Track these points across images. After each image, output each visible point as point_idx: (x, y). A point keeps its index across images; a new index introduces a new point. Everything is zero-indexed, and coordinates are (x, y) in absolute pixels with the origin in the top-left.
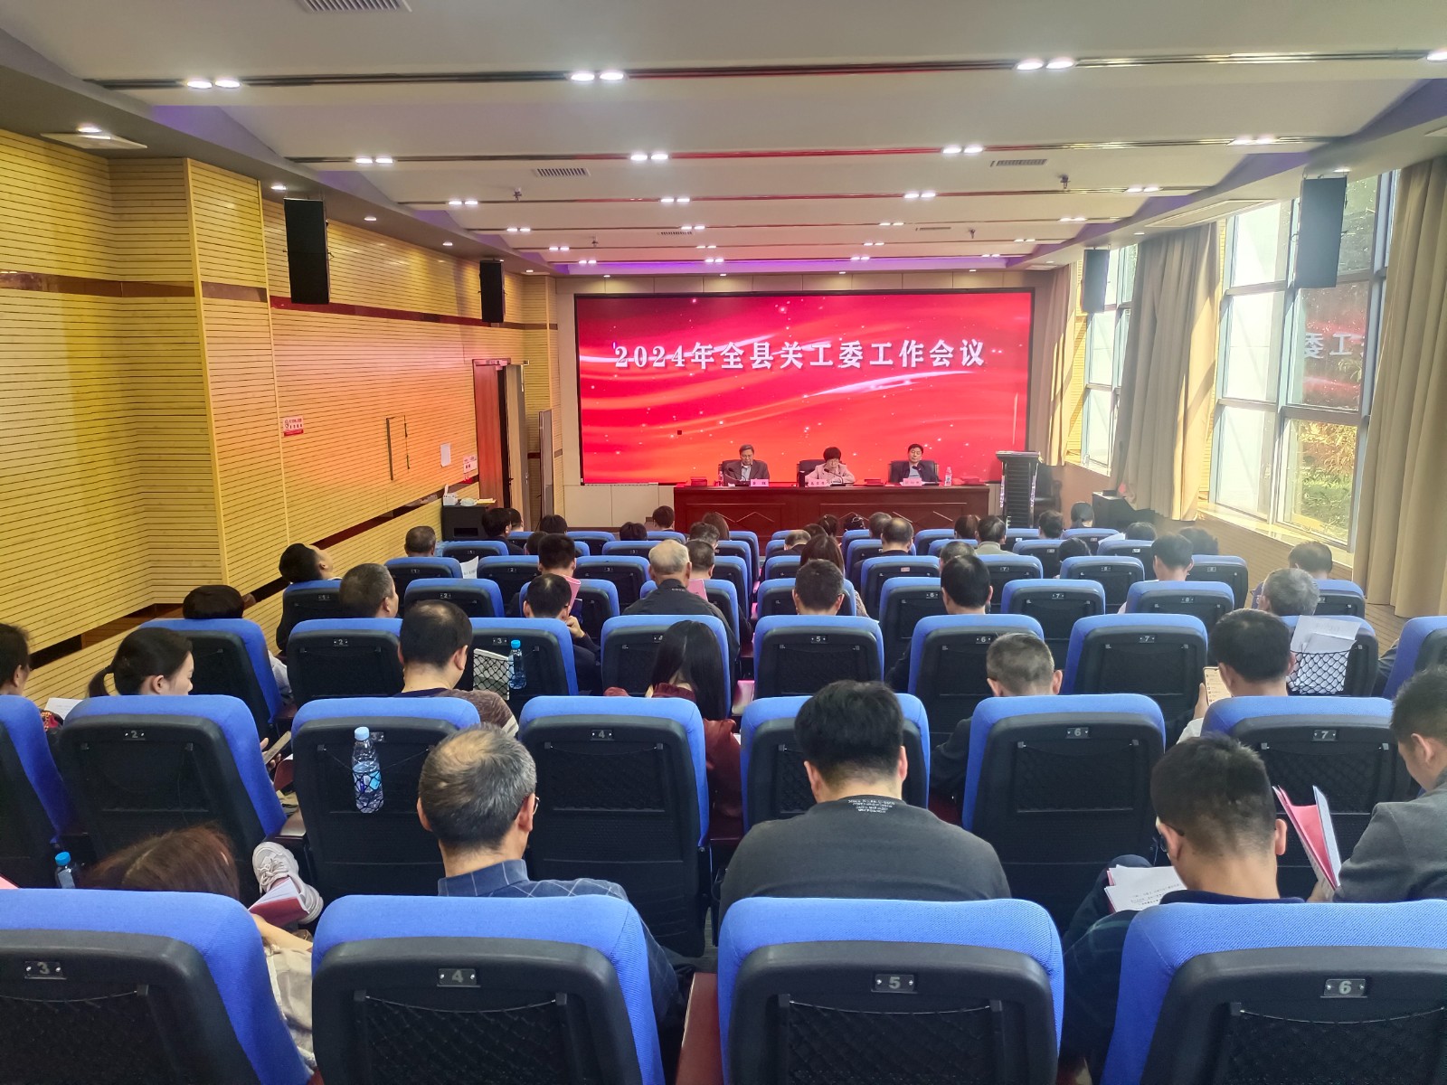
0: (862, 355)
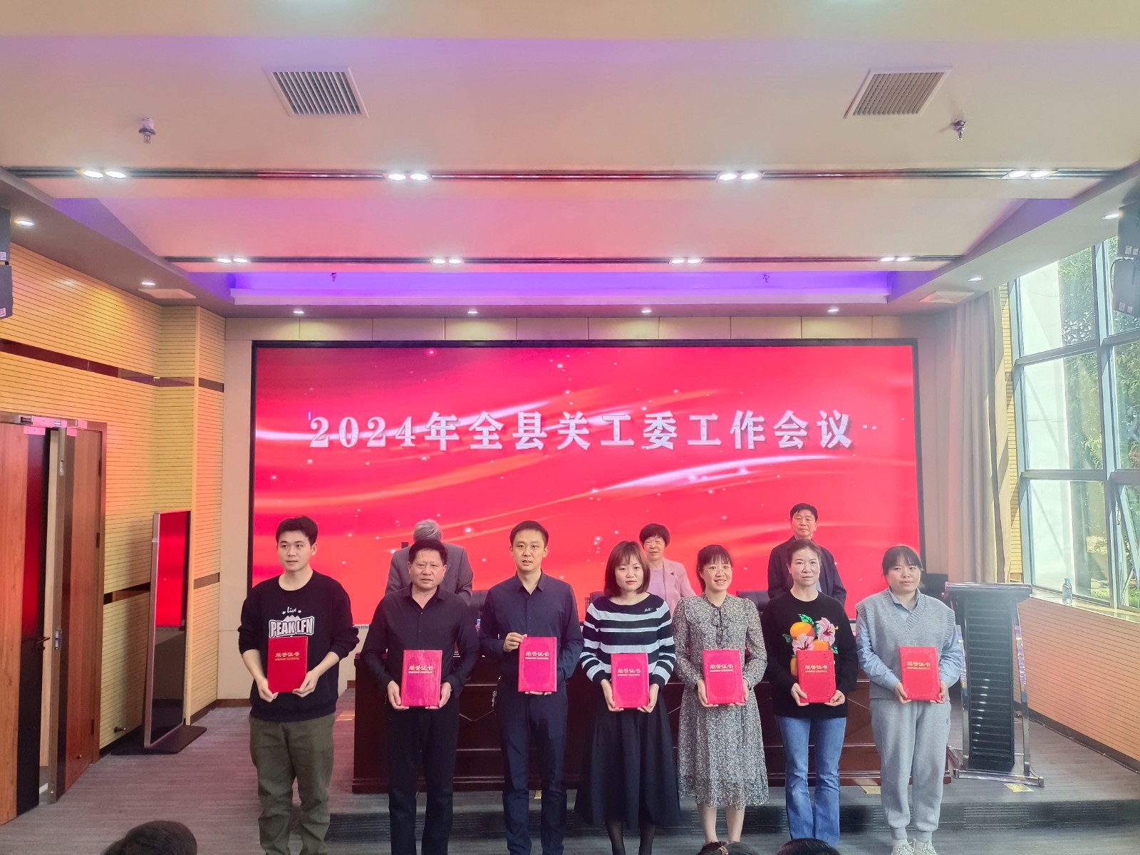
0: (676, 431)
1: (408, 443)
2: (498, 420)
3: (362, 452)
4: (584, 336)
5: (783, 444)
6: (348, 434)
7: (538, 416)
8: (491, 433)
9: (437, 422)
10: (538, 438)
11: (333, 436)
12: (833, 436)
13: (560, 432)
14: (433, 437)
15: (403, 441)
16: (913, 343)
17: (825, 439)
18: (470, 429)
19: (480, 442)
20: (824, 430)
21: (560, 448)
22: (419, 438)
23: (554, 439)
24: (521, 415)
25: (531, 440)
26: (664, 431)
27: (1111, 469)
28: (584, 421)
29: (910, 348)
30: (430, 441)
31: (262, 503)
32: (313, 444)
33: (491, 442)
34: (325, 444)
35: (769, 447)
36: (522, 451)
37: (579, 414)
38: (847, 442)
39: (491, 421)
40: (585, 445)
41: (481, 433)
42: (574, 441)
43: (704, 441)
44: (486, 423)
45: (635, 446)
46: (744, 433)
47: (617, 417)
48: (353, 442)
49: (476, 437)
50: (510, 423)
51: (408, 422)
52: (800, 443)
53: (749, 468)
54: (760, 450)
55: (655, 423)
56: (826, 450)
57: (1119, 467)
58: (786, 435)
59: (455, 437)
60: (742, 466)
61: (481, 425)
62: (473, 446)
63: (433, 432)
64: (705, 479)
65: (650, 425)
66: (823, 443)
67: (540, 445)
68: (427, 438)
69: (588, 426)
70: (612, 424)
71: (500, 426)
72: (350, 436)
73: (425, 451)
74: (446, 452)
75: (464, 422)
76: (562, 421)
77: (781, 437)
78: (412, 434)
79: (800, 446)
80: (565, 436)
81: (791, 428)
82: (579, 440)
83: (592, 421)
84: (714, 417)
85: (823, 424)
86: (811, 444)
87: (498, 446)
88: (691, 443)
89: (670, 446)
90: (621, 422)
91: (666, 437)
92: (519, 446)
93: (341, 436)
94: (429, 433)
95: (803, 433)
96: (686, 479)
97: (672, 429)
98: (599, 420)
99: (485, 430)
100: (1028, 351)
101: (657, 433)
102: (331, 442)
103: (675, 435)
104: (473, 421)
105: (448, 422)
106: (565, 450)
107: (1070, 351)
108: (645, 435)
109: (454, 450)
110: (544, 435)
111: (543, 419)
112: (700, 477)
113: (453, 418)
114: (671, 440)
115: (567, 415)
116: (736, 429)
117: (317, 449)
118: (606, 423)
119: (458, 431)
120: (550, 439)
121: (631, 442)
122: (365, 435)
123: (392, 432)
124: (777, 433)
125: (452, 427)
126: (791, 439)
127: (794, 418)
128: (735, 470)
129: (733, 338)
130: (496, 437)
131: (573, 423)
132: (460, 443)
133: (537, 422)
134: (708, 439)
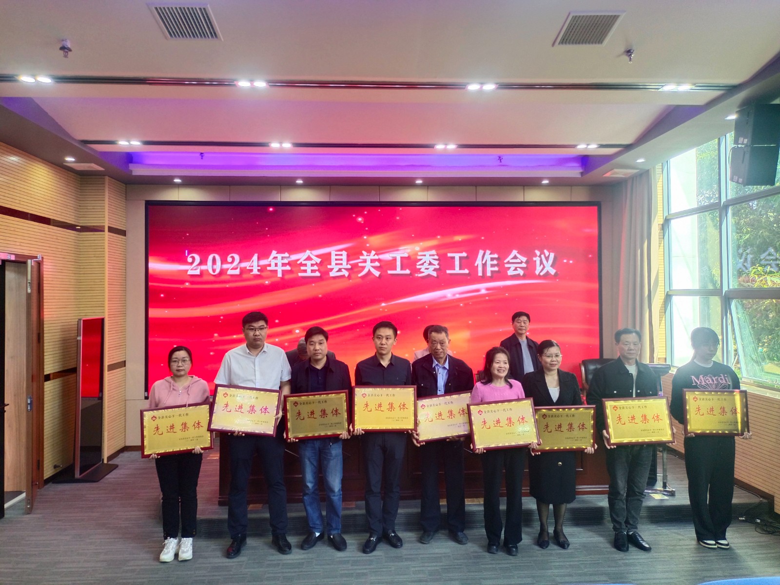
0: (438, 264)
1: (255, 272)
2: (317, 256)
3: (223, 278)
4: (376, 199)
5: (510, 273)
6: (213, 265)
7: (344, 253)
8: (312, 265)
9: (275, 258)
10: (345, 269)
11: (203, 267)
12: (544, 267)
13: (360, 265)
14: (273, 268)
15: (252, 271)
16: (598, 204)
17: (538, 269)
18: (298, 262)
19: (305, 271)
20: (538, 263)
21: (360, 275)
22: (262, 269)
23: (356, 270)
24: (333, 253)
25: (340, 270)
26: (430, 264)
27: (726, 288)
28: (376, 257)
29: (596, 208)
30: (271, 271)
31: (154, 313)
32: (190, 272)
33: (313, 271)
34: (198, 272)
35: (500, 274)
36: (334, 278)
37: (373, 252)
38: (553, 272)
39: (312, 256)
40: (377, 273)
41: (305, 265)
42: (369, 270)
43: (457, 270)
44: (309, 258)
45: (411, 274)
46: (484, 265)
47: (399, 255)
48: (218, 271)
49: (302, 268)
50: (326, 258)
51: (255, 257)
52: (521, 272)
53: (487, 289)
54: (495, 277)
55: (424, 259)
56: (539, 277)
57: (731, 287)
58: (513, 267)
59: (288, 268)
60: (483, 288)
61: (306, 260)
62: (300, 274)
63: (273, 264)
64: (458, 296)
65: (420, 260)
66: (537, 272)
67: (346, 274)
68: (269, 268)
69: (379, 260)
70: (395, 259)
71: (318, 260)
72: (215, 267)
73: (267, 278)
74: (282, 278)
75: (294, 257)
76: (361, 257)
77: (509, 268)
78: (258, 266)
79: (522, 274)
80: (364, 268)
81: (516, 262)
82: (372, 270)
83: (382, 257)
84: (464, 254)
85: (537, 259)
86: (529, 272)
87: (317, 274)
88: (448, 272)
89: (435, 274)
90: (402, 258)
91: (432, 268)
92: (332, 274)
93: (209, 267)
94: (270, 265)
95: (524, 265)
96: (445, 297)
97: (436, 263)
98: (387, 257)
99: (309, 263)
100: (674, 210)
101: (426, 265)
102: (202, 272)
103: (438, 267)
104: (301, 257)
105: (283, 258)
106: (363, 277)
107: (702, 210)
108: (418, 267)
109: (287, 277)
110: (349, 267)
111: (348, 256)
112: (454, 295)
113: (286, 255)
114: (435, 270)
115: (364, 252)
116: (479, 262)
117: (192, 276)
118: (391, 259)
119: (289, 264)
120: (354, 269)
121: (408, 272)
122: (225, 266)
123: (243, 265)
124: (507, 266)
125: (286, 261)
126: (516, 269)
128: (478, 290)
129: (478, 200)
130: (316, 268)
131: (369, 259)
132: (291, 272)
133: (344, 257)
134: (460, 269)
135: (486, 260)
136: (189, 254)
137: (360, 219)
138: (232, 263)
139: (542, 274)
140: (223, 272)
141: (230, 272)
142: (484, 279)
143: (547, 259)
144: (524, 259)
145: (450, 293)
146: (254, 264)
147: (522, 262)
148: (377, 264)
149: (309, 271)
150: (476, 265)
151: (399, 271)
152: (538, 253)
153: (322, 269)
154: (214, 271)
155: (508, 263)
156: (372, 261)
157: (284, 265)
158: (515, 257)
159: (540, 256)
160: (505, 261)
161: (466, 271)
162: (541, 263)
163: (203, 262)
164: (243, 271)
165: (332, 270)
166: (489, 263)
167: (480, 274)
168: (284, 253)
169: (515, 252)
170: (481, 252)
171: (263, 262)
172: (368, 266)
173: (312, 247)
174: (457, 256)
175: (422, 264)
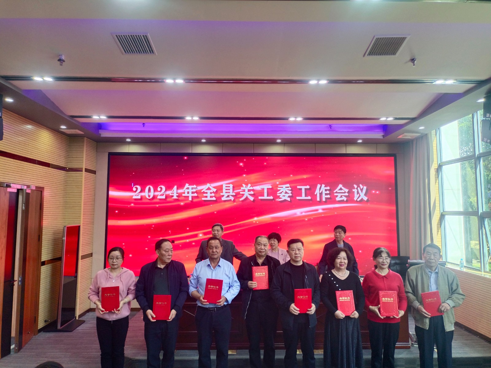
0: (291, 193)
1: (175, 197)
2: (214, 187)
3: (155, 201)
4: (252, 152)
5: (338, 199)
6: (149, 193)
7: (231, 186)
8: (211, 193)
9: (188, 188)
10: (231, 195)
11: (143, 194)
12: (360, 196)
13: (241, 193)
14: (186, 195)
15: (173, 196)
16: (394, 155)
17: (356, 196)
18: (202, 191)
19: (206, 197)
20: (356, 193)
21: (241, 199)
22: (179, 195)
23: (239, 196)
24: (224, 186)
25: (228, 196)
26: (286, 193)
27: (480, 211)
28: (251, 188)
29: (393, 158)
30: (185, 197)
31: (111, 223)
32: (134, 197)
33: (211, 197)
34: (139, 197)
35: (331, 200)
36: (225, 201)
37: (249, 185)
38: (365, 199)
39: (211, 187)
40: (252, 199)
41: (207, 193)
42: (247, 197)
43: (303, 197)
44: (209, 189)
45: (273, 199)
46: (321, 194)
47: (266, 187)
48: (151, 197)
49: (205, 195)
50: (220, 189)
51: (175, 187)
52: (345, 199)
53: (323, 209)
54: (328, 201)
55: (282, 190)
56: (357, 202)
57: (484, 210)
58: (339, 195)
59: (196, 195)
60: (320, 208)
61: (207, 190)
62: (203, 199)
63: (186, 192)
64: (304, 214)
65: (280, 190)
66: (355, 199)
67: (232, 199)
68: (183, 195)
69: (253, 190)
70: (263, 189)
71: (215, 190)
72: (150, 194)
73: (182, 201)
74: (192, 201)
75: (200, 188)
76: (242, 188)
77: (337, 196)
78: (177, 193)
79: (345, 200)
80: (243, 195)
81: (341, 192)
82: (249, 197)
83: (255, 188)
84: (308, 187)
85: (355, 191)
86: (350, 199)
87: (214, 199)
88: (298, 198)
89: (289, 199)
90: (267, 189)
91: (287, 195)
92: (223, 199)
93: (146, 194)
94: (184, 193)
95: (347, 194)
96: (296, 214)
97: (290, 192)
98: (258, 188)
99: (209, 191)
100: (444, 160)
101: (283, 194)
102: (142, 197)
103: (291, 195)
104: (203, 188)
105: (192, 188)
106: (242, 201)
107: (462, 160)
108: (278, 195)
109: (195, 200)
110: (234, 194)
111: (233, 187)
112: (302, 213)
113: (195, 186)
114: (289, 197)
115: (244, 185)
116: (317, 192)
117: (135, 199)
118: (261, 189)
119: (196, 192)
120: (237, 196)
121: (271, 198)
122: (156, 193)
123: (167, 193)
124: (335, 194)
125: (194, 190)
126: (341, 197)
127: (343, 188)
128: (317, 210)
129: (316, 153)
130: (213, 195)
131: (246, 189)
132: (197, 197)
133: (231, 188)
134: (305, 196)
135: (321, 190)
136: (134, 185)
137: (241, 164)
138: (161, 191)
139: (358, 200)
140: (154, 197)
141: (159, 197)
142: (321, 203)
143: (362, 190)
144: (347, 190)
145: (298, 212)
146: (174, 192)
147: (345, 192)
148: (252, 193)
149: (209, 197)
150: (315, 194)
151: (266, 197)
152: (355, 186)
153: (217, 196)
154: (149, 196)
155: (336, 192)
156: (249, 191)
157: (193, 193)
158: (341, 189)
159: (357, 189)
160: (335, 191)
161: (309, 198)
162: (358, 193)
163: (143, 190)
164: (167, 197)
165: (223, 196)
166: (324, 192)
167: (318, 199)
168: (193, 185)
169: (340, 186)
170: (319, 186)
171: (180, 191)
172: (246, 194)
173: (211, 181)
174: (303, 188)
175: (281, 193)
